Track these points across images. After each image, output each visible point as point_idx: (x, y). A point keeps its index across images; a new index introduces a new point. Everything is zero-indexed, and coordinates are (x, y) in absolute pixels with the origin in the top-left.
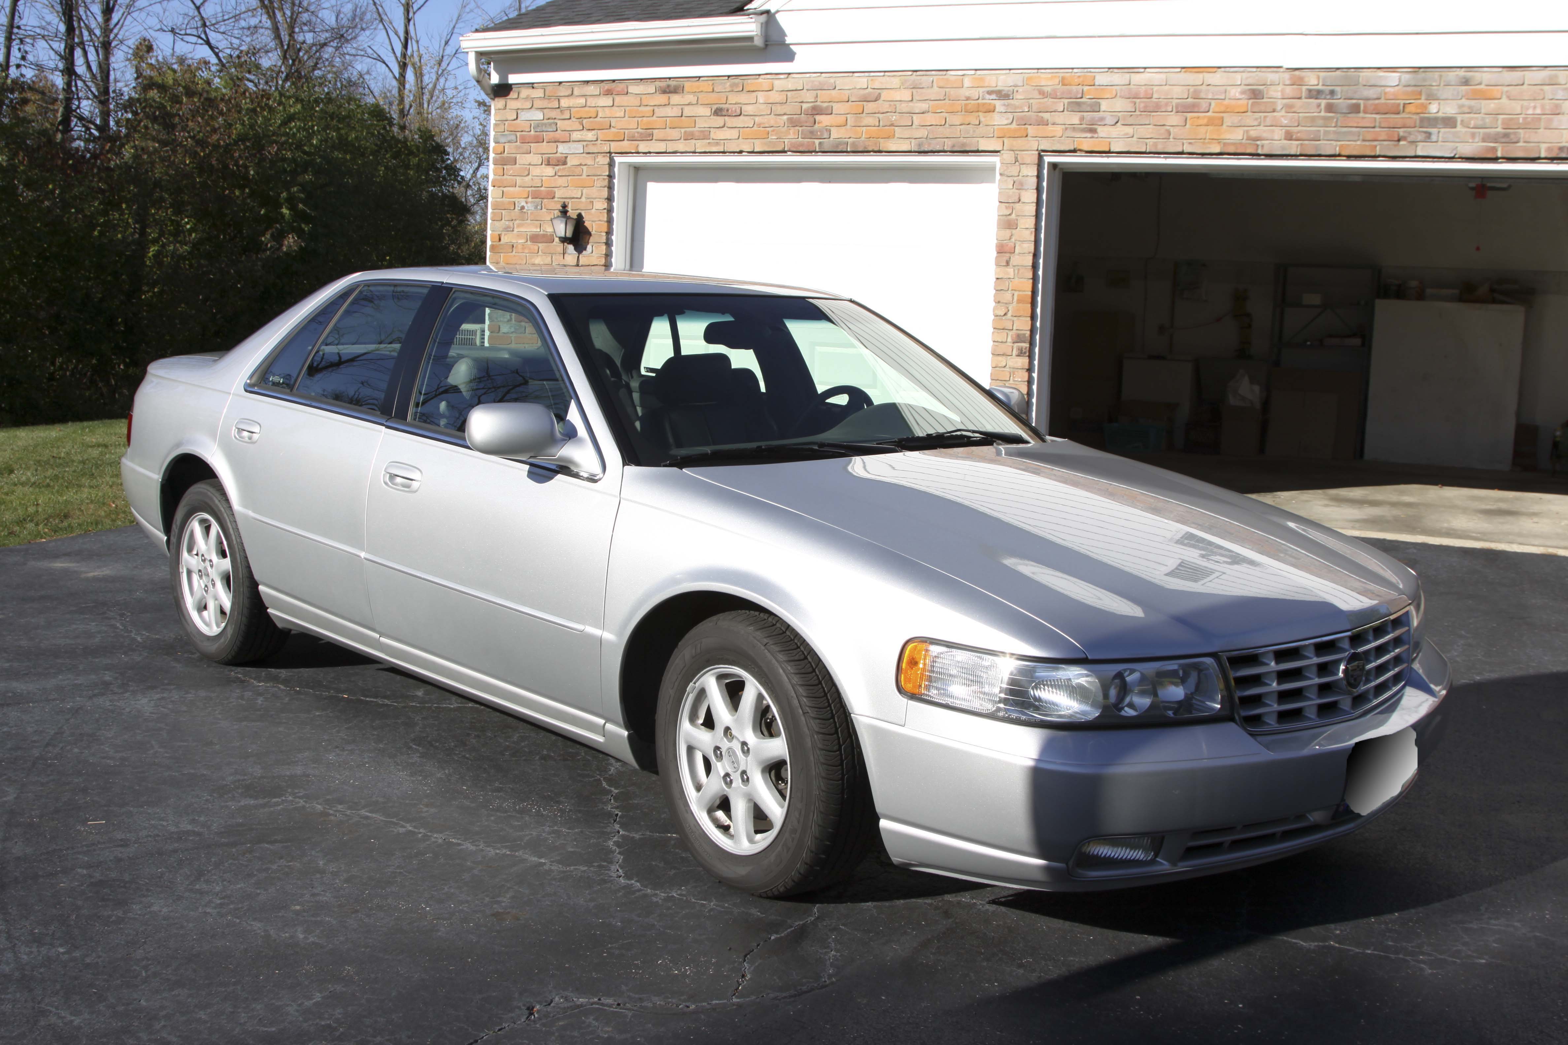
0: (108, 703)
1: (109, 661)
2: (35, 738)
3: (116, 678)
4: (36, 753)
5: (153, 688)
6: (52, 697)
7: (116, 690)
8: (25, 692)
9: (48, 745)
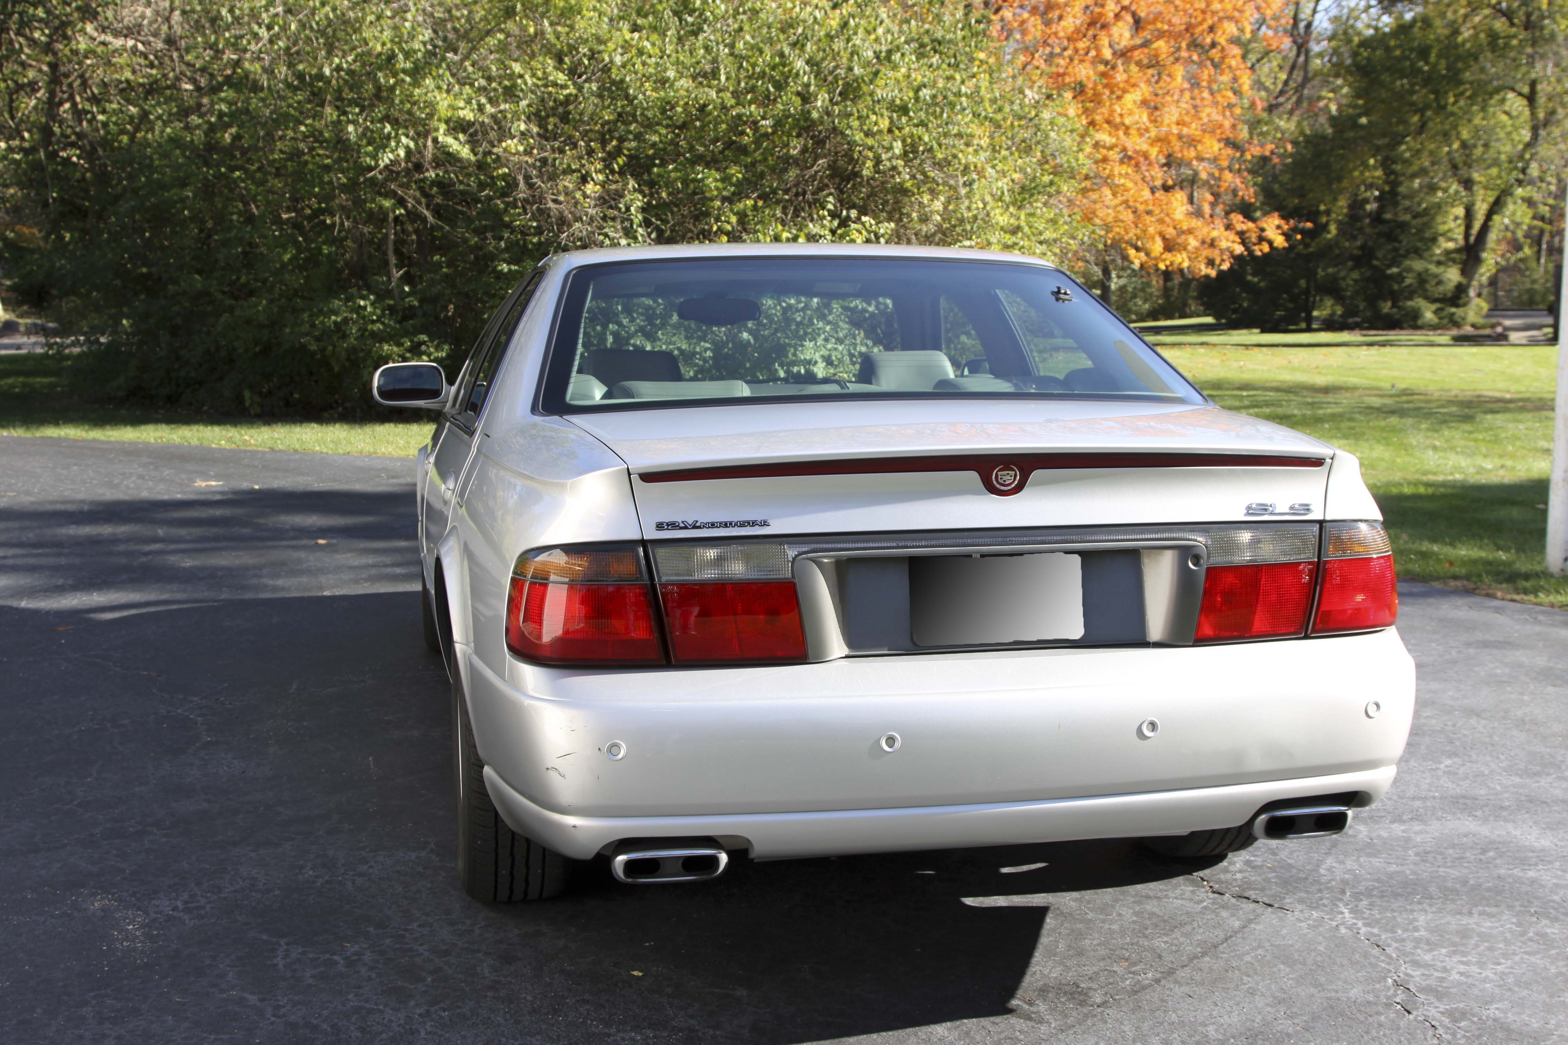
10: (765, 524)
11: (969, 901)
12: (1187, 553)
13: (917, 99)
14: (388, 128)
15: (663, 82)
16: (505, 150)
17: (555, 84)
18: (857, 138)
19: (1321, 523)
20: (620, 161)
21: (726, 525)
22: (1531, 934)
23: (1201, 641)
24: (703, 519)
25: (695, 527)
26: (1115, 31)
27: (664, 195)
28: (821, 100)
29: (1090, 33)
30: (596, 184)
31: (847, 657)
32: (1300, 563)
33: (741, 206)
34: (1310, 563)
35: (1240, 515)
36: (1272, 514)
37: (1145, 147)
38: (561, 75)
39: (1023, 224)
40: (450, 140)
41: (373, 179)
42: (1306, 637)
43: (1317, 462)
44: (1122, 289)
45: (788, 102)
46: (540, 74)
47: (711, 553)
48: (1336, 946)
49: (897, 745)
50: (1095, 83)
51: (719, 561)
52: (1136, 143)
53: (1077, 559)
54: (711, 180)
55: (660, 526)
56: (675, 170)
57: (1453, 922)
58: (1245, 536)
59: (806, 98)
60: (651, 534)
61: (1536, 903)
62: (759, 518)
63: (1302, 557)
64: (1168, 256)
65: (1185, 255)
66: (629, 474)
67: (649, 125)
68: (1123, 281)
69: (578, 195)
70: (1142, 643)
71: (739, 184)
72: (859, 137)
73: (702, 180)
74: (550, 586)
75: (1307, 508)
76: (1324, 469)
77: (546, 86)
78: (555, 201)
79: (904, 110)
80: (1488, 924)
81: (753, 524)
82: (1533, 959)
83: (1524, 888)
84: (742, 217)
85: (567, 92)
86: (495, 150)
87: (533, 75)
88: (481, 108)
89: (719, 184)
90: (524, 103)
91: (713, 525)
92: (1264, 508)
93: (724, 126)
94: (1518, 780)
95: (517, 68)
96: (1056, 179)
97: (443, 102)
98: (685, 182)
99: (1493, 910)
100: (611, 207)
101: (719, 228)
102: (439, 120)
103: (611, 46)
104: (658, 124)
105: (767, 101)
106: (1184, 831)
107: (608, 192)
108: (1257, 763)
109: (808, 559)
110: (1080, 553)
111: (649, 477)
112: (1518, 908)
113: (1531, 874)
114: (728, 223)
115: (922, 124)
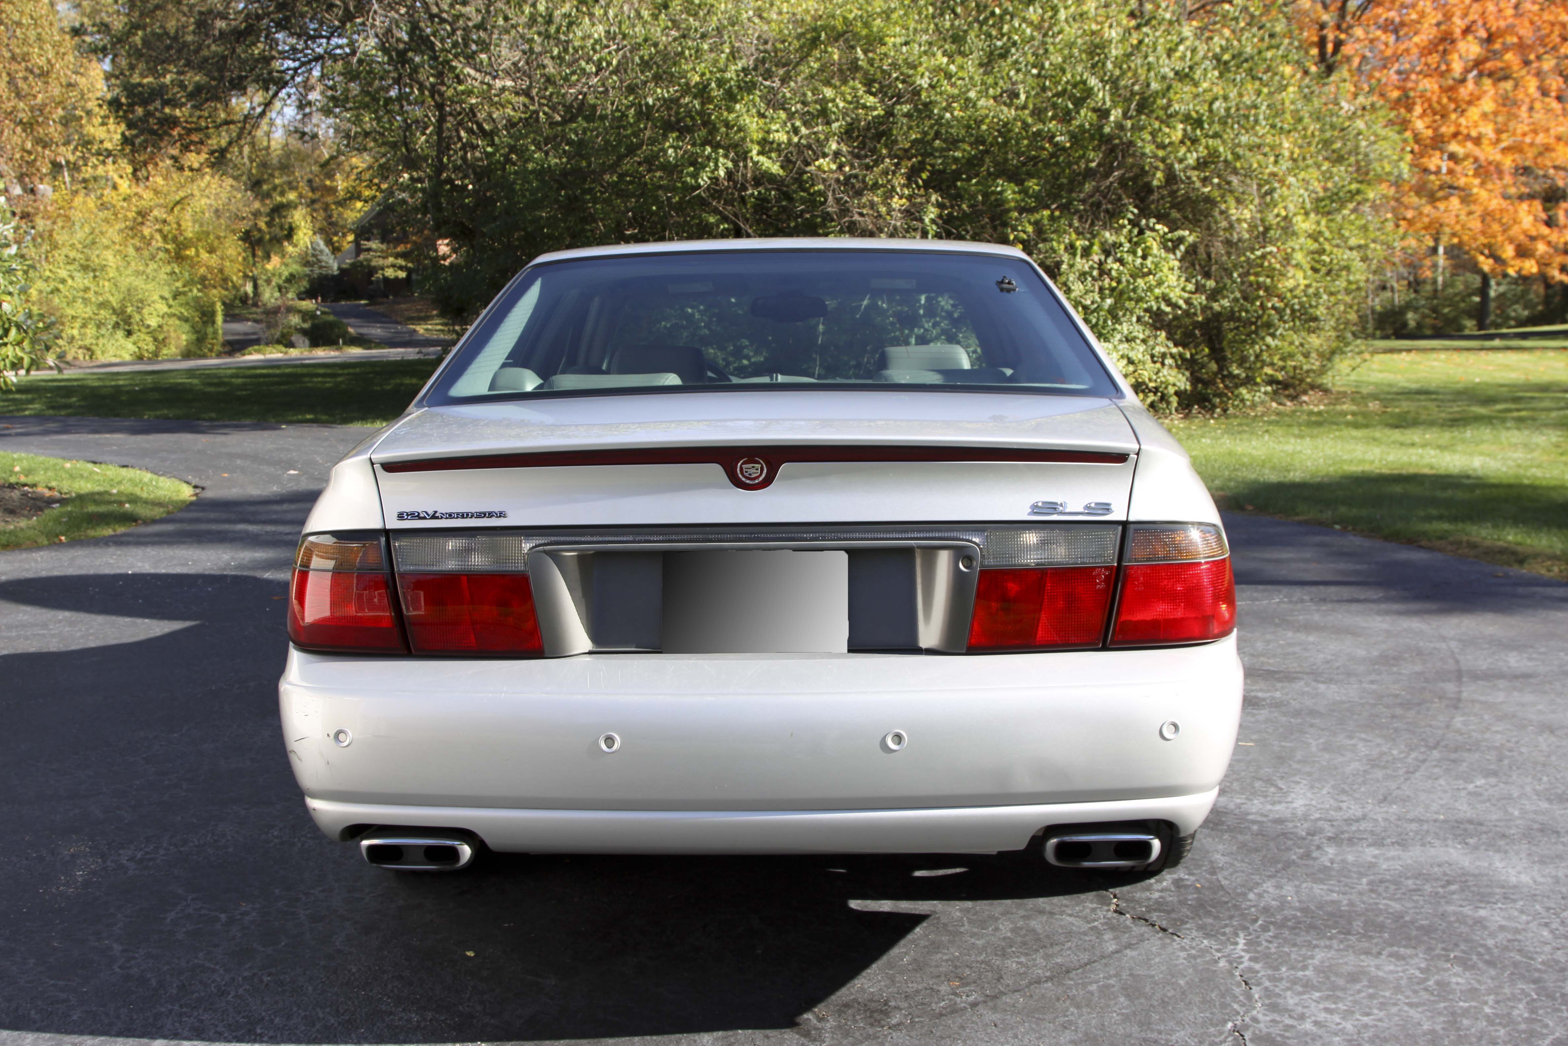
0: (1344, 805)
1: (1318, 890)
2: (1437, 770)
3: (1319, 847)
4: (1436, 754)
5: (1279, 821)
6: (1414, 826)
7: (1326, 826)
8: (1450, 842)
9: (1424, 761)
10: (501, 515)
11: (855, 904)
12: (962, 554)
13: (1211, 111)
14: (708, 149)
15: (968, 103)
16: (819, 168)
17: (864, 107)
18: (1147, 151)
19: (1125, 524)
20: (924, 176)
21: (463, 516)
22: (1431, 983)
23: (974, 649)
24: (442, 509)
25: (434, 517)
26: (1462, 46)
27: (964, 206)
28: (1116, 114)
29: (1441, 48)
30: (901, 198)
31: (590, 653)
32: (1094, 568)
33: (1037, 216)
34: (1106, 568)
35: (1023, 514)
36: (1062, 513)
37: (1498, 157)
38: (871, 99)
39: (1324, 229)
40: (762, 159)
41: (699, 195)
42: (1105, 648)
43: (1120, 457)
44: (1501, 296)
45: (1085, 117)
46: (849, 98)
47: (451, 544)
48: (1201, 981)
49: (616, 746)
50: (1440, 98)
51: (467, 551)
52: (1489, 153)
53: (844, 557)
54: (1010, 192)
55: (401, 516)
56: (977, 184)
57: (1351, 961)
58: (1031, 538)
59: (1103, 114)
60: (393, 523)
61: (1463, 947)
62: (496, 509)
63: (1099, 562)
64: (1518, 263)
65: (1533, 262)
66: (372, 464)
67: (954, 143)
68: (1502, 289)
69: (883, 210)
70: (914, 649)
71: (1037, 196)
72: (1149, 149)
73: (1001, 193)
74: (311, 574)
75: (1106, 508)
76: (1129, 465)
77: (857, 108)
78: (861, 215)
79: (1198, 123)
80: (1392, 968)
81: (490, 515)
82: (1412, 1012)
83: (1464, 929)
84: (1038, 226)
85: (875, 113)
86: (808, 169)
87: (845, 100)
88: (796, 131)
89: (1017, 197)
90: (835, 125)
91: (450, 516)
92: (1052, 507)
93: (1026, 142)
94: (1545, 805)
95: (829, 92)
96: (1362, 187)
97: (752, 125)
98: (986, 195)
99: (1409, 951)
100: (916, 219)
101: (1016, 237)
102: (752, 141)
103: (921, 69)
104: (963, 141)
105: (1066, 117)
106: (993, 851)
107: (914, 205)
108: (1026, 783)
109: (545, 552)
110: (848, 551)
111: (391, 467)
112: (1437, 952)
113: (1482, 913)
114: (1024, 232)
115: (1216, 135)
